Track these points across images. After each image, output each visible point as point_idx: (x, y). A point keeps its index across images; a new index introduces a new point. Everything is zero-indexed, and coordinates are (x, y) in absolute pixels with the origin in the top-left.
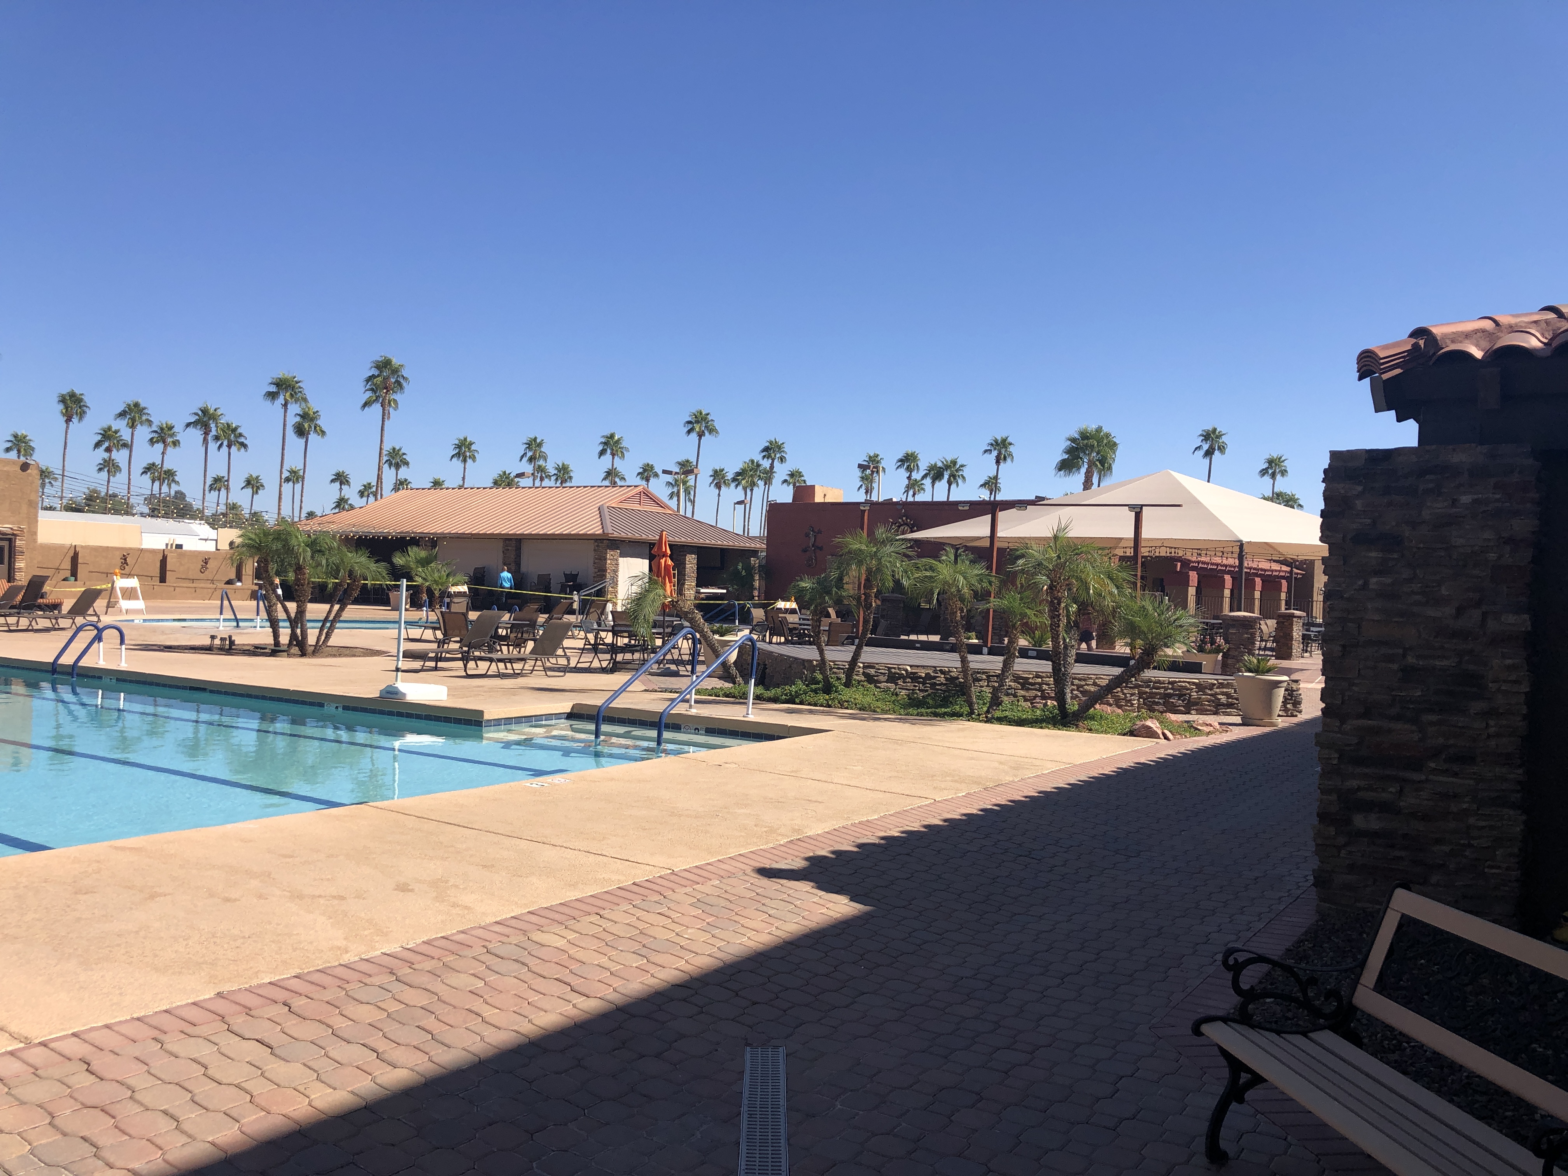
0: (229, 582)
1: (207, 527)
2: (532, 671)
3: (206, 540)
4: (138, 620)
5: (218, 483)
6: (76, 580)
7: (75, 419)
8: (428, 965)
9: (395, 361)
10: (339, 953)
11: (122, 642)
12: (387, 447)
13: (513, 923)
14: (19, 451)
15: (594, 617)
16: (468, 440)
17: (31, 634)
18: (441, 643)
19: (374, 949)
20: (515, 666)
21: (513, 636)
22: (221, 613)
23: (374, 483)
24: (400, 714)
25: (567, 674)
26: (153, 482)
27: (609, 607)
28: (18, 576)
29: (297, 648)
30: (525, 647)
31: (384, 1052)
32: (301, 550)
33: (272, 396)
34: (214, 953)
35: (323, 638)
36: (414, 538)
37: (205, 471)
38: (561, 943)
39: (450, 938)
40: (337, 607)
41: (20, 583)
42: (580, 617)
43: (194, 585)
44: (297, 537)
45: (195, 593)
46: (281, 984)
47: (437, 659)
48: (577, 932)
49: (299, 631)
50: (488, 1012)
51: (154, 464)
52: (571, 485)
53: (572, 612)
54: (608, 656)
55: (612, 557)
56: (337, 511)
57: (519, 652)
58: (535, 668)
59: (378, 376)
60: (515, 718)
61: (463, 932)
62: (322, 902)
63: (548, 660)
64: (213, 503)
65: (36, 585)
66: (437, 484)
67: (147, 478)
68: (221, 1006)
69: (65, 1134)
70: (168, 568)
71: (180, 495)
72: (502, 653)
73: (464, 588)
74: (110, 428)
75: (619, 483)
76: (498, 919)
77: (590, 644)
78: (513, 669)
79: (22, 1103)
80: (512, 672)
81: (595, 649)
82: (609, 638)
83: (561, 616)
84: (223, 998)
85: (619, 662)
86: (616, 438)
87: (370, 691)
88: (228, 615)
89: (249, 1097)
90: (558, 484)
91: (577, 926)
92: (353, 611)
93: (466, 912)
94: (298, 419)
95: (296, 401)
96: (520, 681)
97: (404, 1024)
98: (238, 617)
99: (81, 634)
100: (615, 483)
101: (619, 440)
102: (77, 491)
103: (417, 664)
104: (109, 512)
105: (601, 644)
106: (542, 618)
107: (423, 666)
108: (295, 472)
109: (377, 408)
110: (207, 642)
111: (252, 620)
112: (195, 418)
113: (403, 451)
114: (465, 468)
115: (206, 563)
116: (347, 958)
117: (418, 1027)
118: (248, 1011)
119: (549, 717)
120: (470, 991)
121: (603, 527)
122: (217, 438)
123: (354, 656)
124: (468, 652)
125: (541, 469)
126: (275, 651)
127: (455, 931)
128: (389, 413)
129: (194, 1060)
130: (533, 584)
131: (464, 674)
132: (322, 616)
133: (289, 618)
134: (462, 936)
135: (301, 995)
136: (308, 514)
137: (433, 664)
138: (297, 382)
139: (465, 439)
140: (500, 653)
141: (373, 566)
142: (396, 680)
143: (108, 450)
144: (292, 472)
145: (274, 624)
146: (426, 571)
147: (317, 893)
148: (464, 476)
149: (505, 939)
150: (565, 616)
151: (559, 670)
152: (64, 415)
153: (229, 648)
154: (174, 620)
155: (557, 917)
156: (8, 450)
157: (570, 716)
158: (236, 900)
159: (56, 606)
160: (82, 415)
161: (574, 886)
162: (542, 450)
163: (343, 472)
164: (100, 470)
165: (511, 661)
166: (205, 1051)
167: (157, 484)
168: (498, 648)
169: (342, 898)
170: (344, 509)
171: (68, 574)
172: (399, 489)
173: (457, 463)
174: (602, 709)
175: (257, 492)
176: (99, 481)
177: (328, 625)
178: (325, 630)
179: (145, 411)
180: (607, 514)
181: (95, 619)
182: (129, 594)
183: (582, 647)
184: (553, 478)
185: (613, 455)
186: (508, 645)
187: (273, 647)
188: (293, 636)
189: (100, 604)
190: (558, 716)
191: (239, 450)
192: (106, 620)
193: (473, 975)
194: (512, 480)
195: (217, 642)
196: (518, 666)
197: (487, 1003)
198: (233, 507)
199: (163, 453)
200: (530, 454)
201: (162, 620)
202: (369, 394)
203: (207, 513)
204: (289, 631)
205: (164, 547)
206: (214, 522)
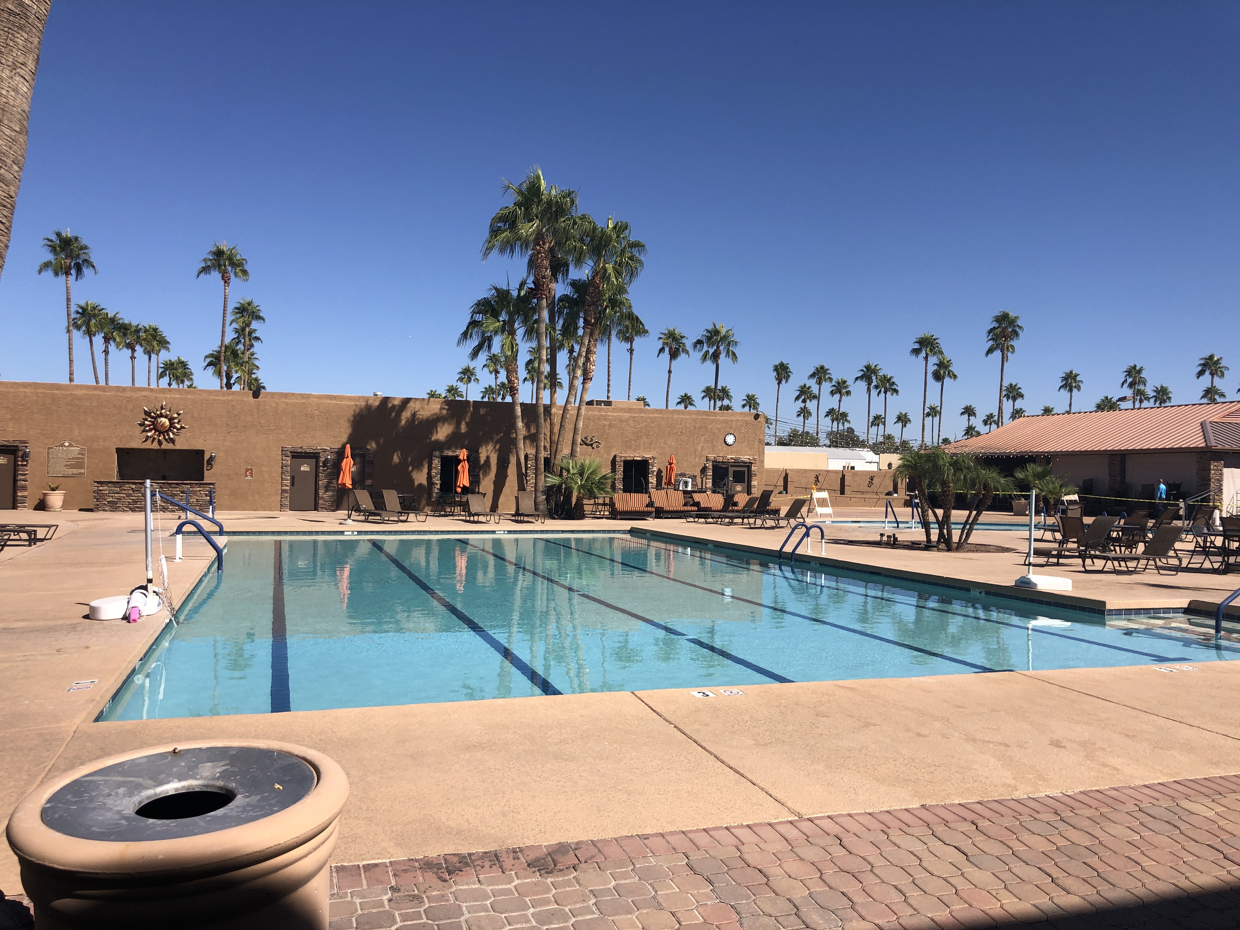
0: (889, 494)
1: (871, 453)
2: (1145, 569)
3: (871, 463)
4: (828, 521)
5: (878, 421)
6: (787, 493)
7: (783, 382)
8: (1087, 812)
9: (1012, 314)
10: (1010, 789)
11: (822, 537)
12: (1006, 384)
13: (1161, 788)
14: (750, 407)
15: (1201, 522)
16: (1074, 373)
17: (763, 530)
18: (1061, 543)
19: (1038, 791)
20: (1129, 564)
21: (1124, 538)
22: (886, 517)
23: (996, 413)
24: (1032, 601)
25: (1179, 573)
26: (833, 422)
27: (1217, 514)
28: (754, 490)
29: (944, 545)
30: (1136, 548)
31: (1058, 878)
32: (946, 468)
33: (916, 352)
34: (915, 774)
35: (964, 537)
36: (1032, 456)
37: (869, 412)
38: (1210, 814)
39: (1105, 793)
40: (974, 513)
41: (754, 496)
42: (1186, 522)
43: (864, 496)
44: (943, 459)
45: (865, 502)
46: (968, 806)
47: (1059, 556)
48: (1225, 807)
49: (945, 531)
50: (1147, 863)
51: (833, 409)
52: (1172, 404)
53: (1179, 518)
54: (1220, 559)
55: (1215, 468)
56: (966, 437)
57: (1131, 552)
58: (1148, 567)
59: (998, 327)
60: (1134, 609)
61: (1115, 789)
62: (991, 746)
63: (1160, 560)
64: (875, 435)
65: (766, 496)
66: (1047, 411)
67: (829, 419)
68: (925, 814)
69: (831, 888)
70: (846, 483)
71: (851, 430)
72: (1116, 552)
73: (1075, 497)
74: (805, 386)
75: (1219, 400)
76: (1146, 783)
77: (1200, 547)
78: (1127, 567)
79: (801, 859)
80: (1126, 569)
81: (1205, 551)
82: (1219, 541)
83: (1170, 521)
84: (927, 810)
85: (1231, 564)
86: (1216, 359)
87: (1007, 580)
88: (891, 518)
89: (954, 891)
90: (1157, 405)
91: (1224, 801)
92: (987, 516)
93: (1115, 772)
94: (936, 367)
95: (935, 353)
96: (1135, 578)
97: (1072, 859)
98: (898, 520)
99: (797, 530)
100: (1215, 399)
101: (1218, 360)
102: (784, 432)
103: (1042, 560)
104: (808, 445)
105: (1212, 547)
106: (1151, 523)
107: (1047, 562)
108: (934, 409)
109: (998, 354)
110: (878, 538)
111: (907, 522)
112: (861, 373)
113: (1019, 386)
114: (1071, 397)
115: (872, 480)
116: (1017, 795)
117: (1085, 863)
118: (946, 823)
119: (1167, 610)
120: (1127, 842)
121: (1205, 441)
122: (876, 387)
123: (989, 552)
124: (1085, 551)
125: (1140, 393)
126: (928, 546)
127: (1108, 787)
128: (1007, 357)
129: (911, 852)
130: (1138, 493)
131: (1083, 569)
132: (963, 520)
133: (938, 522)
134: (1115, 792)
135: (984, 818)
136: (943, 440)
137: (1055, 560)
138: (935, 340)
139: (1071, 372)
140: (1114, 552)
141: (1002, 480)
142: (1029, 572)
143: (804, 401)
144: (932, 409)
145: (926, 525)
146: (1042, 483)
147: (986, 739)
148: (1071, 402)
149: (1155, 802)
150: (1174, 522)
151: (1170, 569)
152: (776, 379)
153: (893, 543)
154: (852, 522)
155: (1203, 789)
156: (744, 406)
157: (1187, 611)
158: (925, 736)
159: (777, 512)
160: (787, 378)
161: (1216, 764)
162: (1142, 376)
163: (971, 406)
164: (799, 415)
165: (1125, 559)
166: (918, 847)
167: (835, 423)
168: (1112, 548)
169: (1008, 746)
170: (972, 436)
171: (782, 489)
172: (1016, 417)
173: (1065, 393)
174: (1222, 606)
175: (905, 426)
176: (797, 424)
177: (968, 527)
178: (966, 531)
179: (828, 372)
180: (1209, 428)
181: (802, 520)
182: (822, 503)
183: (1193, 549)
184: (1152, 400)
185: (1212, 374)
186: (1120, 546)
187: (925, 543)
188: (941, 535)
189: (804, 510)
190: (1175, 610)
191: (892, 394)
192: (809, 521)
193: (1128, 827)
194: (1114, 403)
195: (885, 538)
196: (1132, 564)
197: (1144, 854)
198: (889, 437)
199: (840, 401)
200: (1130, 380)
201: (844, 522)
202: (991, 343)
203: (871, 443)
204: (937, 531)
205: (842, 469)
206: (877, 449)
